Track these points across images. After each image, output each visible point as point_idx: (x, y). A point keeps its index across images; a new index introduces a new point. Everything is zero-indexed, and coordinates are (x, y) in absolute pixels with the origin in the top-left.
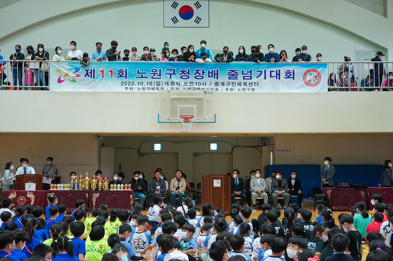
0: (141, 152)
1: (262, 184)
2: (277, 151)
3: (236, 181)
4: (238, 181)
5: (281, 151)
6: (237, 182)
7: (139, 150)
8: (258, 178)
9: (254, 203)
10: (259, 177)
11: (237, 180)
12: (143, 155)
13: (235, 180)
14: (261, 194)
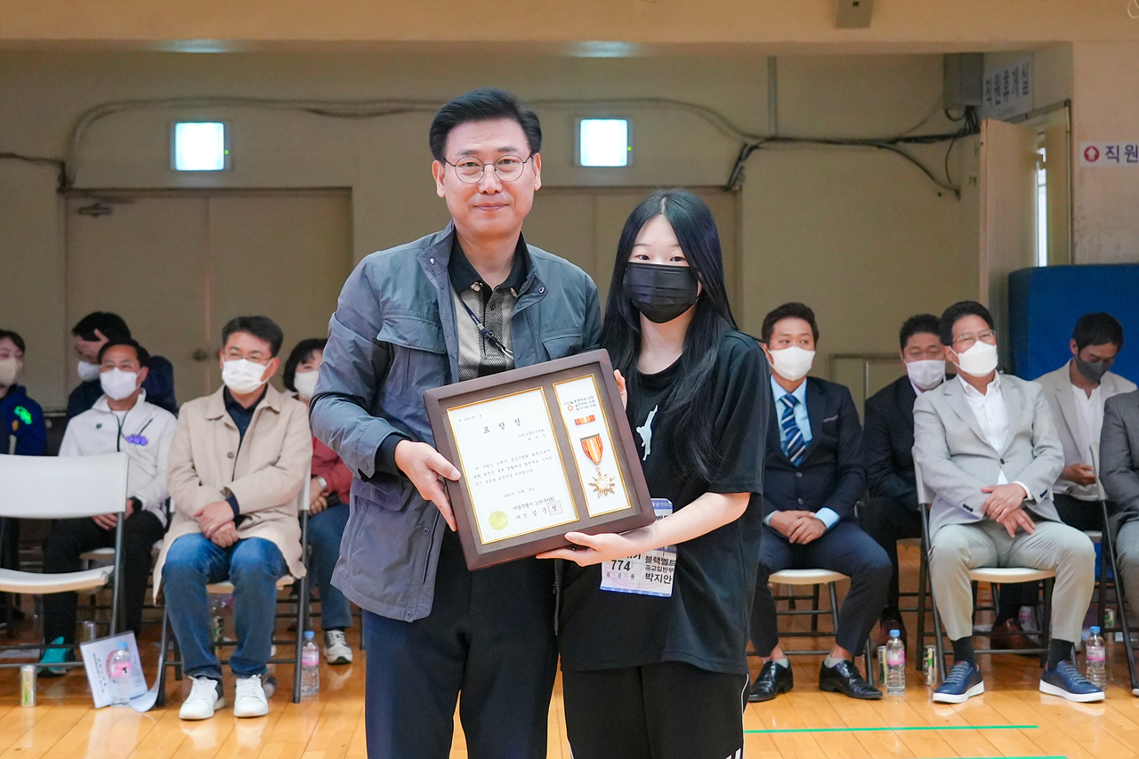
0: (81, 182)
1: (1022, 435)
2: (1092, 155)
3: (789, 411)
4: (801, 413)
5: (1123, 157)
6: (792, 425)
7: (62, 165)
8: (981, 384)
9: (958, 625)
10: (991, 377)
11: (796, 402)
12: (101, 202)
13: (780, 409)
14: (1020, 532)
